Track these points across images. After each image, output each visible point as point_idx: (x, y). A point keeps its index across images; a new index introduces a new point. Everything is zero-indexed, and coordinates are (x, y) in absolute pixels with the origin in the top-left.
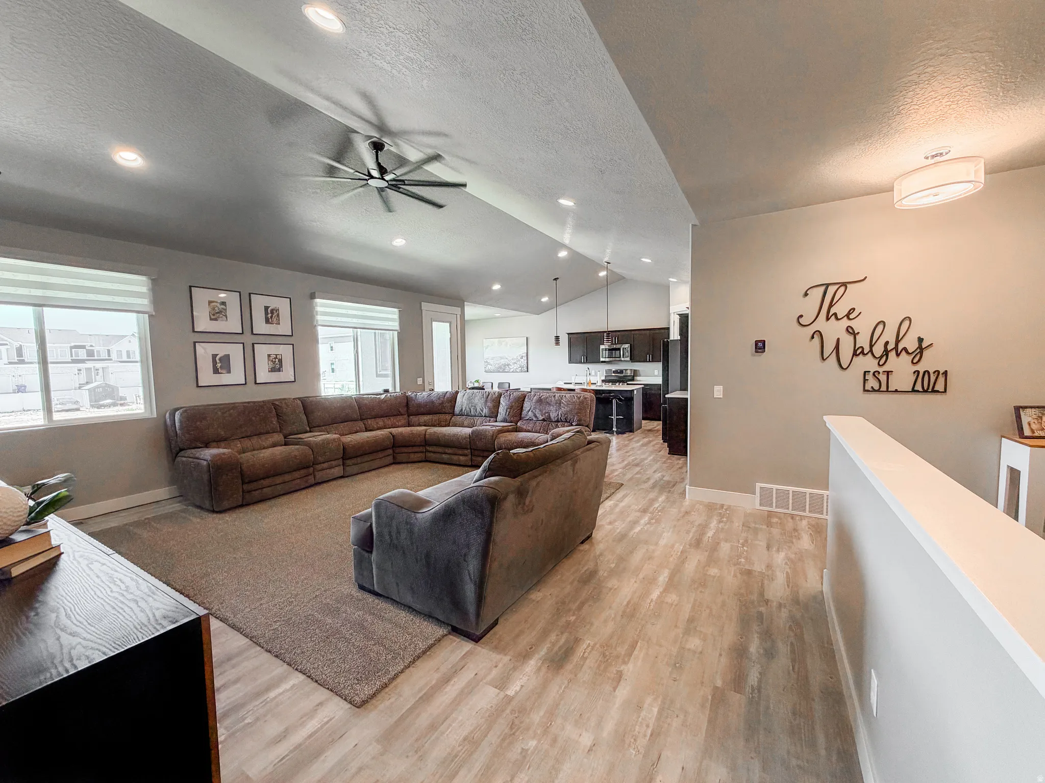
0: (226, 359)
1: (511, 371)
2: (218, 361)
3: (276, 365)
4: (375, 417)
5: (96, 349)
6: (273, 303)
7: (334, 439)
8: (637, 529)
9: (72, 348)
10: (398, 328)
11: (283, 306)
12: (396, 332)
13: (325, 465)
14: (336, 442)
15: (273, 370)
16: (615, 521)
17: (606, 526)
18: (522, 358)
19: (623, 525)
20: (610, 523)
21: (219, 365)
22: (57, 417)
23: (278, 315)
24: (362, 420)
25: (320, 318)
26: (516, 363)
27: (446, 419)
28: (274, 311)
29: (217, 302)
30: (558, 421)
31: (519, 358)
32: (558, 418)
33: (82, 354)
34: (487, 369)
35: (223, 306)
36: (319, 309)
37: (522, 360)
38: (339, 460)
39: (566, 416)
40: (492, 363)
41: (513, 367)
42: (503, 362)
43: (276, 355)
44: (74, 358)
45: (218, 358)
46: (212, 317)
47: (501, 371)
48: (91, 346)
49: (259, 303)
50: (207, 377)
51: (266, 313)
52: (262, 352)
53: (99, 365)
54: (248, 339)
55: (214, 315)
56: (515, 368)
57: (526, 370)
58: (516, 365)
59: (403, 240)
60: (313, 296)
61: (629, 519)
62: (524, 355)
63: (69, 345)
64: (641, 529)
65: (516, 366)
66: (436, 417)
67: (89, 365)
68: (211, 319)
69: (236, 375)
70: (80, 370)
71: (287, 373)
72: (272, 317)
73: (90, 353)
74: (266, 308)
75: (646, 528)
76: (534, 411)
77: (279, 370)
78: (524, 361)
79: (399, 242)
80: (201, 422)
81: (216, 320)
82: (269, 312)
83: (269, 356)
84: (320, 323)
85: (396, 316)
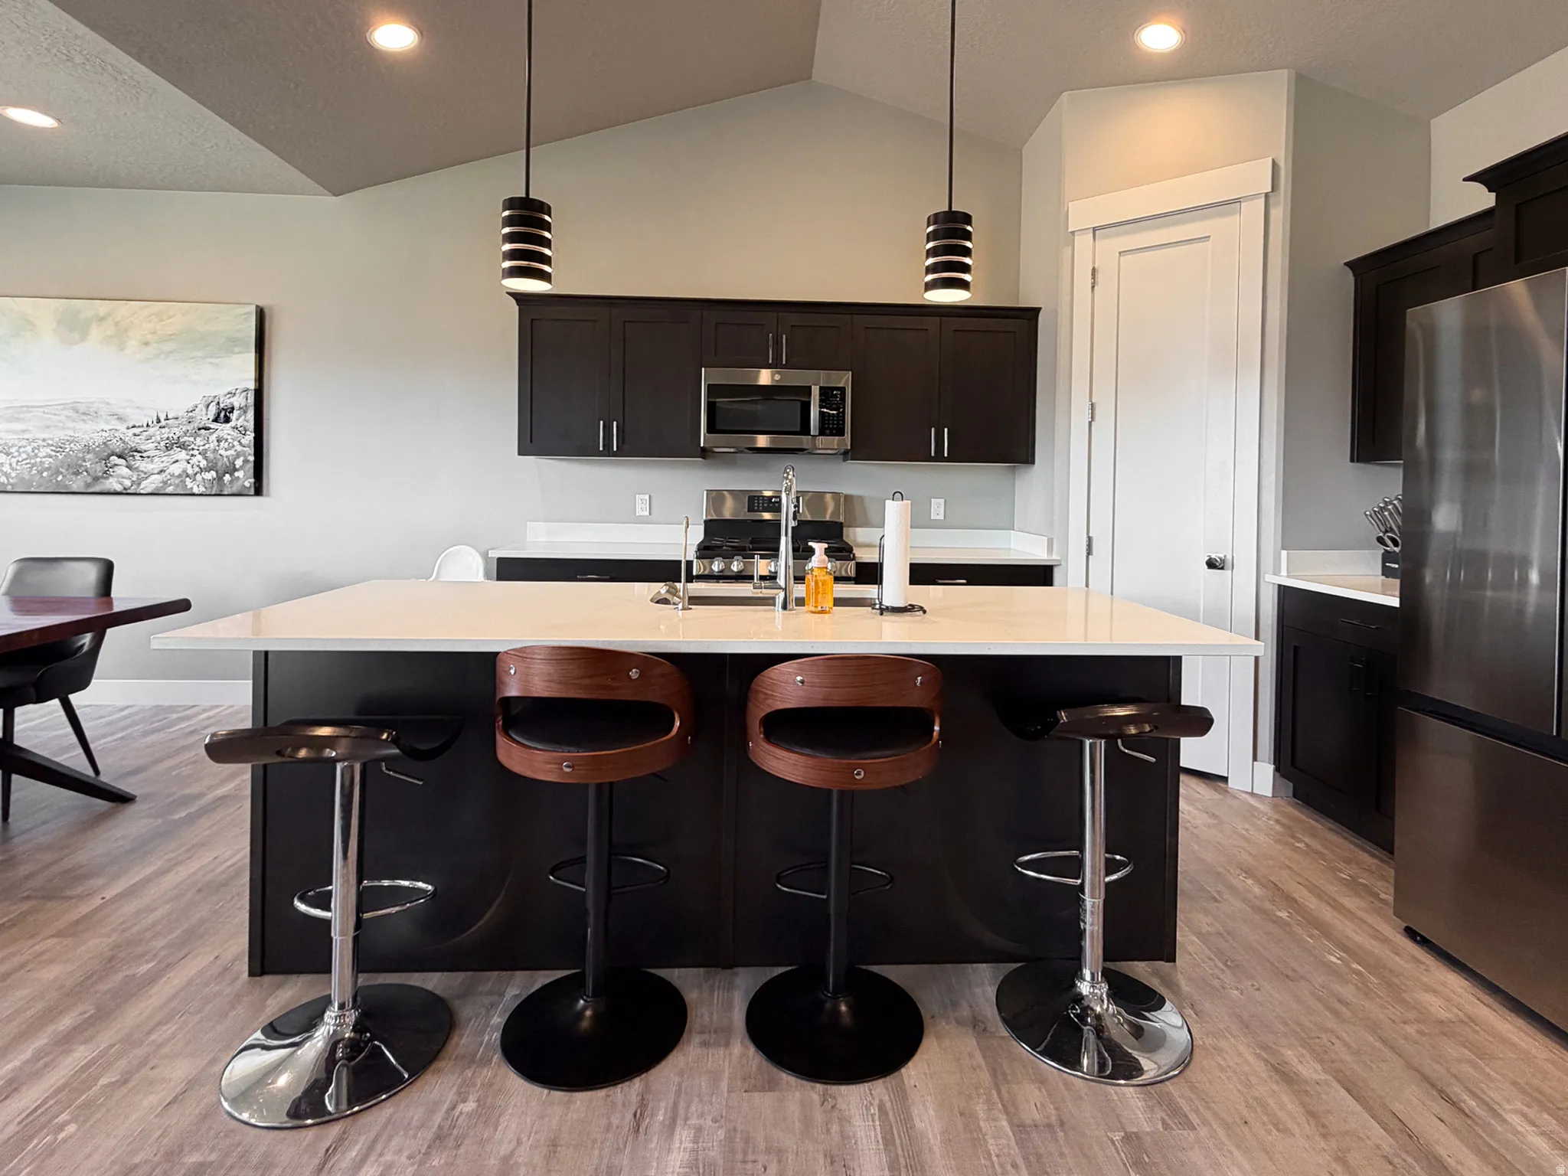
1: (148, 486)
18: (224, 416)
26: (183, 446)
31: (205, 416)
37: (225, 430)
41: (158, 467)
42: (91, 433)
47: (77, 484)
56: (176, 469)
57: (249, 482)
58: (183, 455)
62: (237, 401)
65: (178, 463)
78: (234, 439)
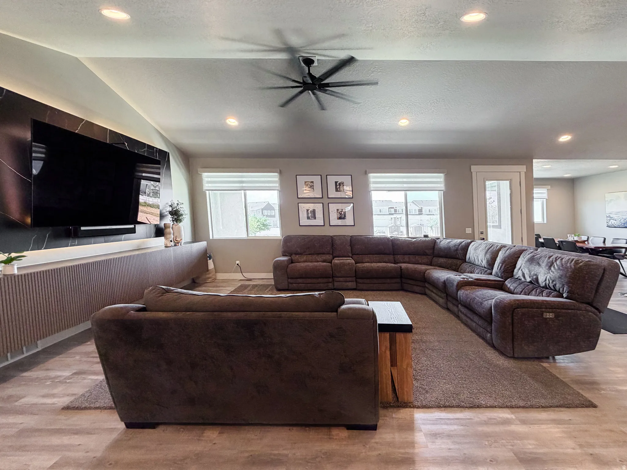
0: (314, 212)
2: (309, 213)
3: (342, 216)
4: (405, 254)
5: (397, 209)
6: (340, 179)
7: (349, 264)
9: (389, 208)
10: (443, 189)
11: (346, 179)
12: (442, 192)
13: (341, 279)
14: (350, 265)
15: (340, 218)
21: (310, 215)
22: (250, 235)
23: (343, 186)
24: (394, 255)
25: (372, 186)
27: (457, 264)
28: (341, 184)
29: (309, 182)
30: (546, 287)
32: (546, 284)
33: (393, 210)
34: (610, 224)
35: (312, 184)
36: (372, 180)
38: (353, 278)
39: (554, 283)
40: (616, 218)
43: (342, 210)
44: (390, 213)
45: (309, 211)
48: (396, 207)
49: (331, 180)
50: (304, 221)
51: (336, 185)
52: (333, 208)
53: (398, 216)
54: (326, 201)
55: (307, 189)
59: (407, 121)
60: (366, 173)
63: (388, 207)
66: (450, 261)
67: (395, 216)
69: (319, 221)
70: (392, 218)
71: (349, 220)
73: (395, 211)
74: (336, 182)
76: (523, 270)
77: (344, 218)
79: (404, 123)
80: (289, 243)
81: (308, 191)
82: (338, 184)
83: (338, 210)
84: (372, 189)
85: (442, 180)
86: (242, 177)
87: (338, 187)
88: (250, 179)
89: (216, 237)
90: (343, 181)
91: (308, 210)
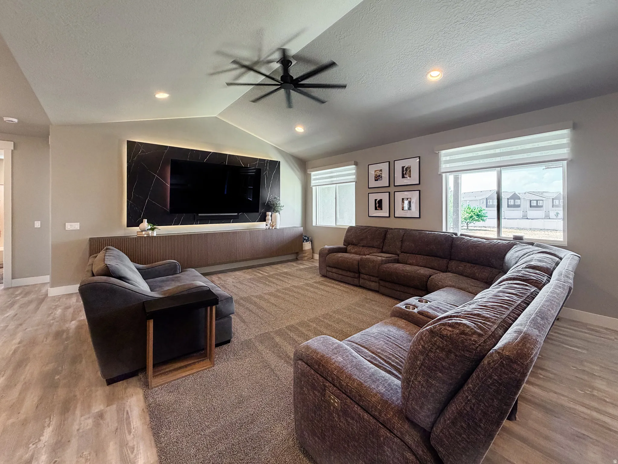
0: (380, 202)
2: (377, 203)
6: (406, 163)
8: (48, 435)
11: (414, 163)
13: (366, 277)
14: (374, 263)
16: (97, 425)
17: (102, 407)
19: (76, 427)
20: (101, 415)
21: (377, 205)
23: (410, 171)
24: (450, 259)
25: (443, 167)
28: (408, 169)
29: (378, 170)
35: (381, 172)
36: (443, 159)
38: (376, 278)
43: (407, 198)
46: (376, 179)
49: (399, 166)
51: (403, 171)
52: (399, 197)
54: (392, 189)
55: (376, 178)
61: (75, 442)
64: (40, 440)
68: (375, 180)
69: (385, 212)
72: (406, 173)
74: (403, 168)
75: (32, 447)
80: (349, 233)
81: (377, 180)
82: (404, 170)
83: (403, 199)
84: (443, 171)
86: (331, 172)
87: (405, 172)
88: (338, 174)
89: (318, 224)
90: (410, 165)
91: (376, 200)
